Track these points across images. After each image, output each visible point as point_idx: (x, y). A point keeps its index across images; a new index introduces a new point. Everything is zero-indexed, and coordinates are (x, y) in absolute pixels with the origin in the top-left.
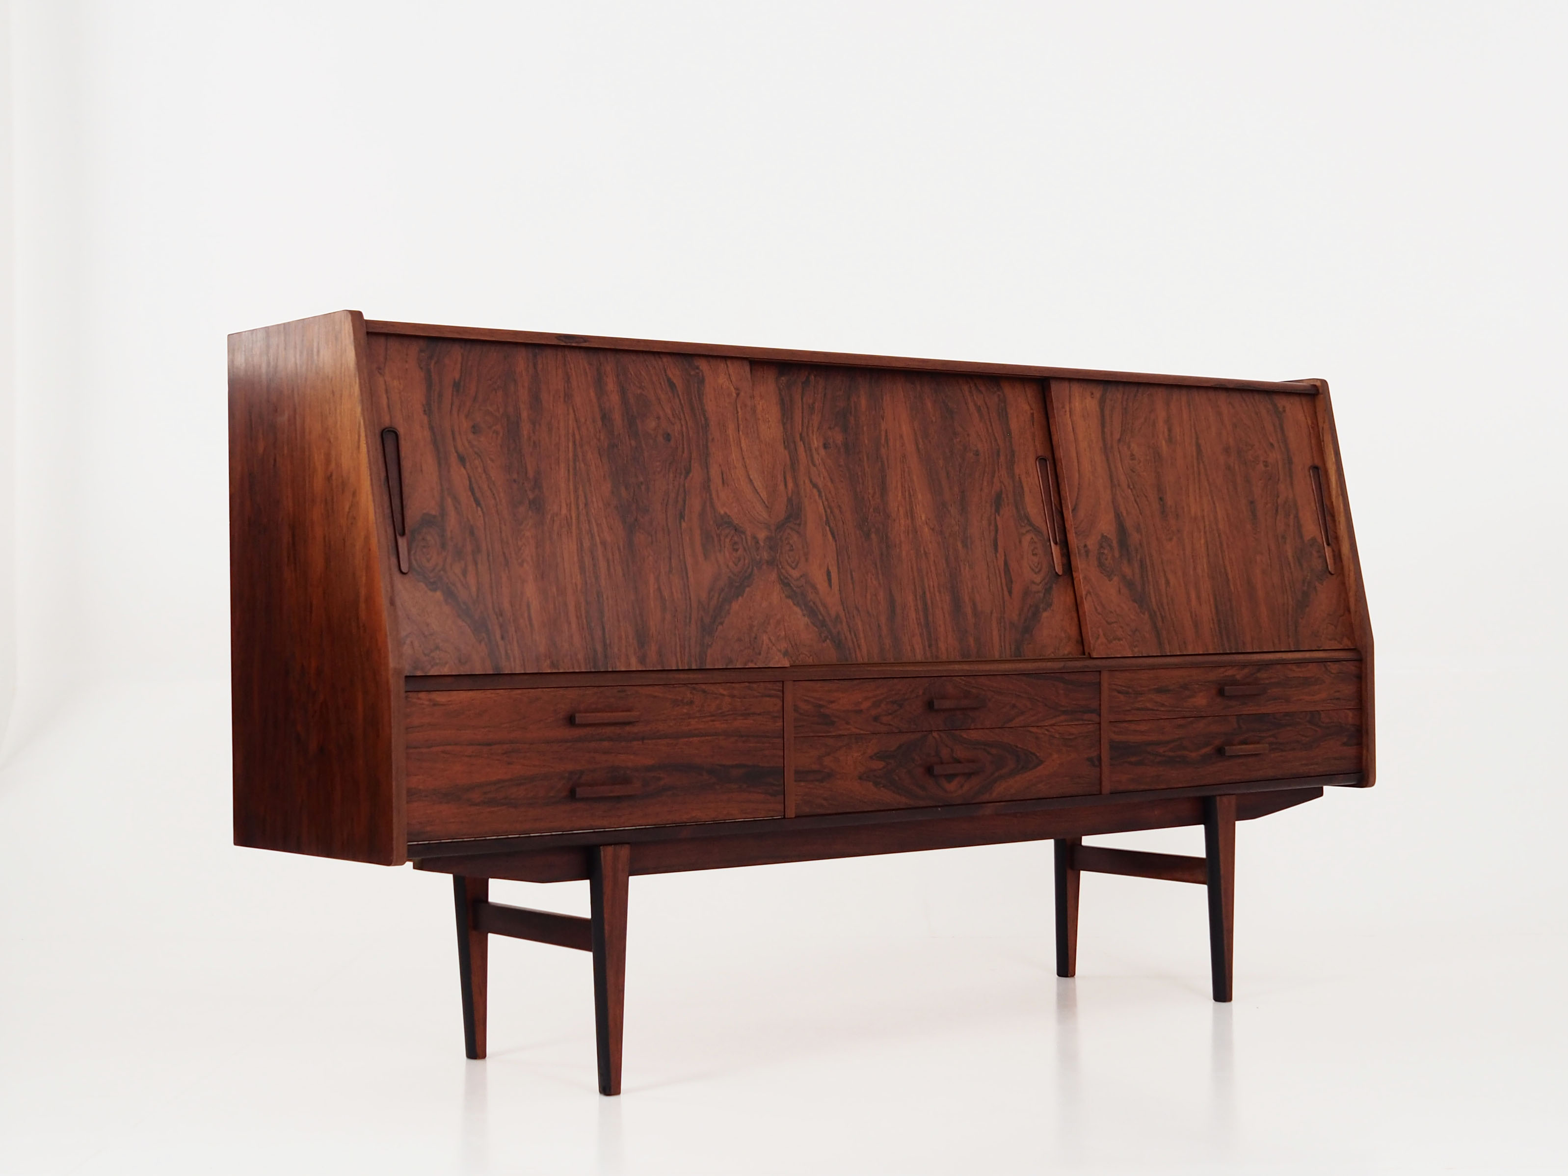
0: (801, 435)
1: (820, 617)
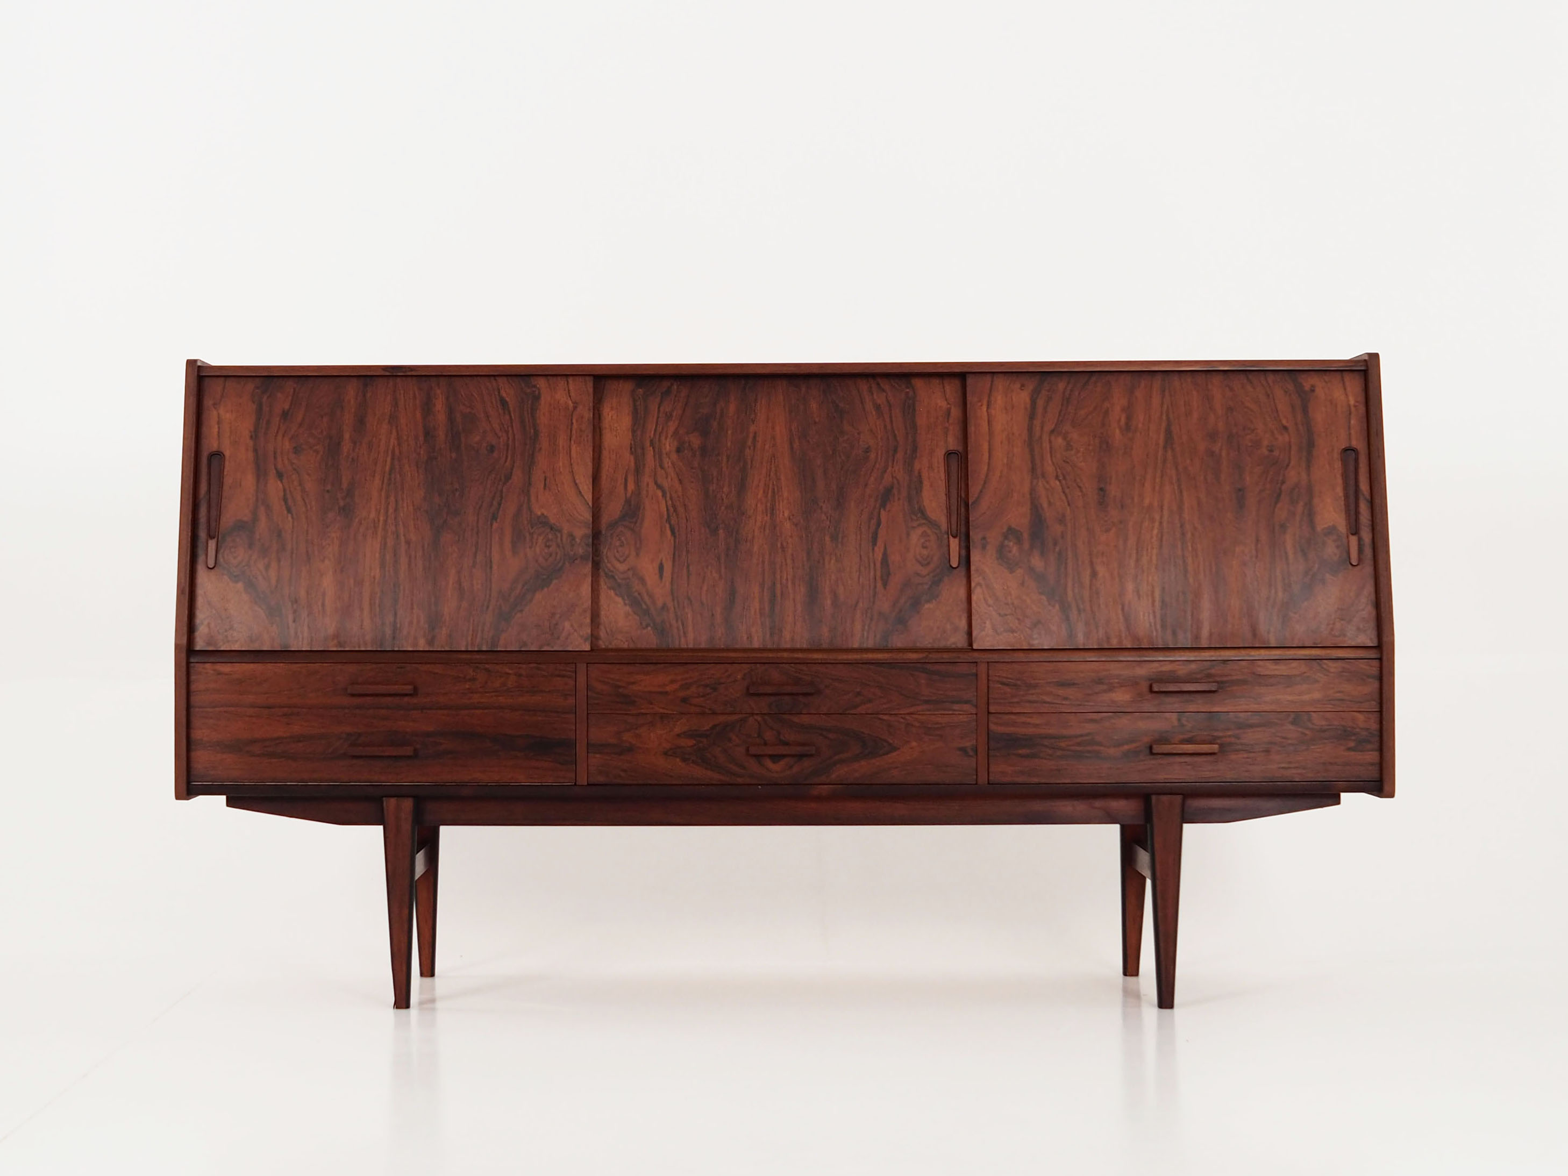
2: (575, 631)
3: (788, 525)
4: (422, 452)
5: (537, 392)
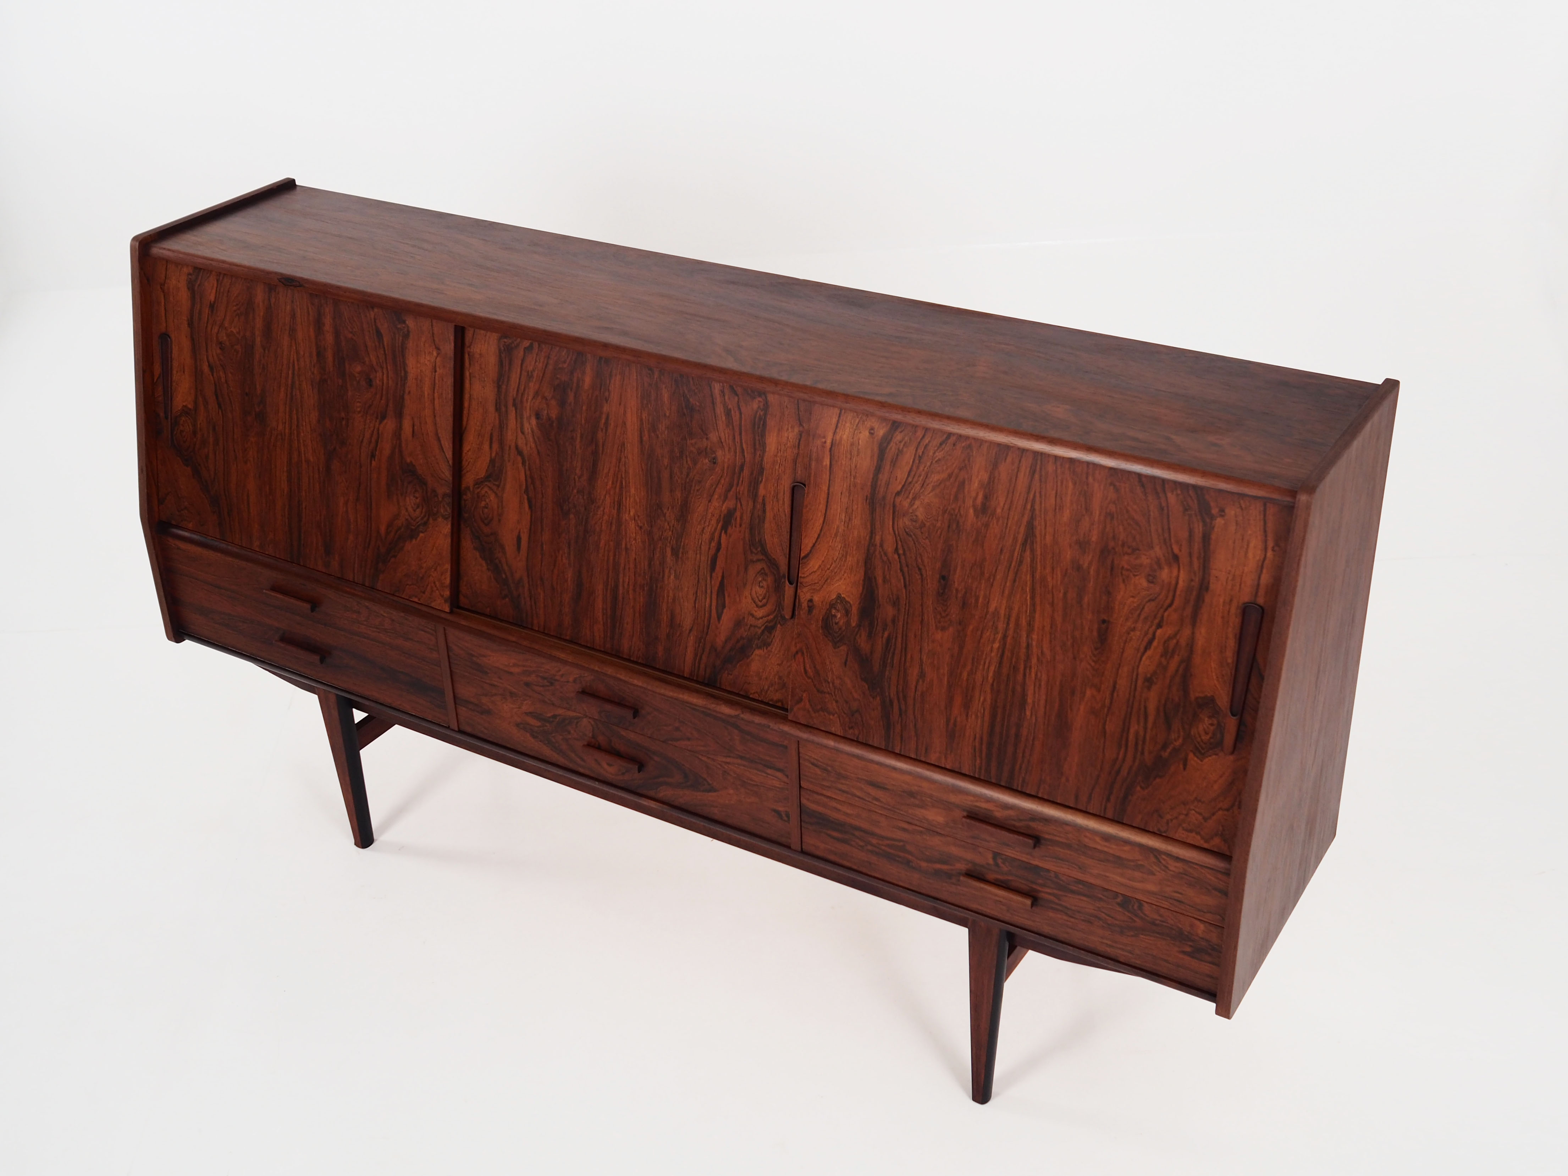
0: (514, 400)
1: (504, 576)
2: (437, 589)
3: (632, 525)
4: (315, 372)
5: (406, 329)
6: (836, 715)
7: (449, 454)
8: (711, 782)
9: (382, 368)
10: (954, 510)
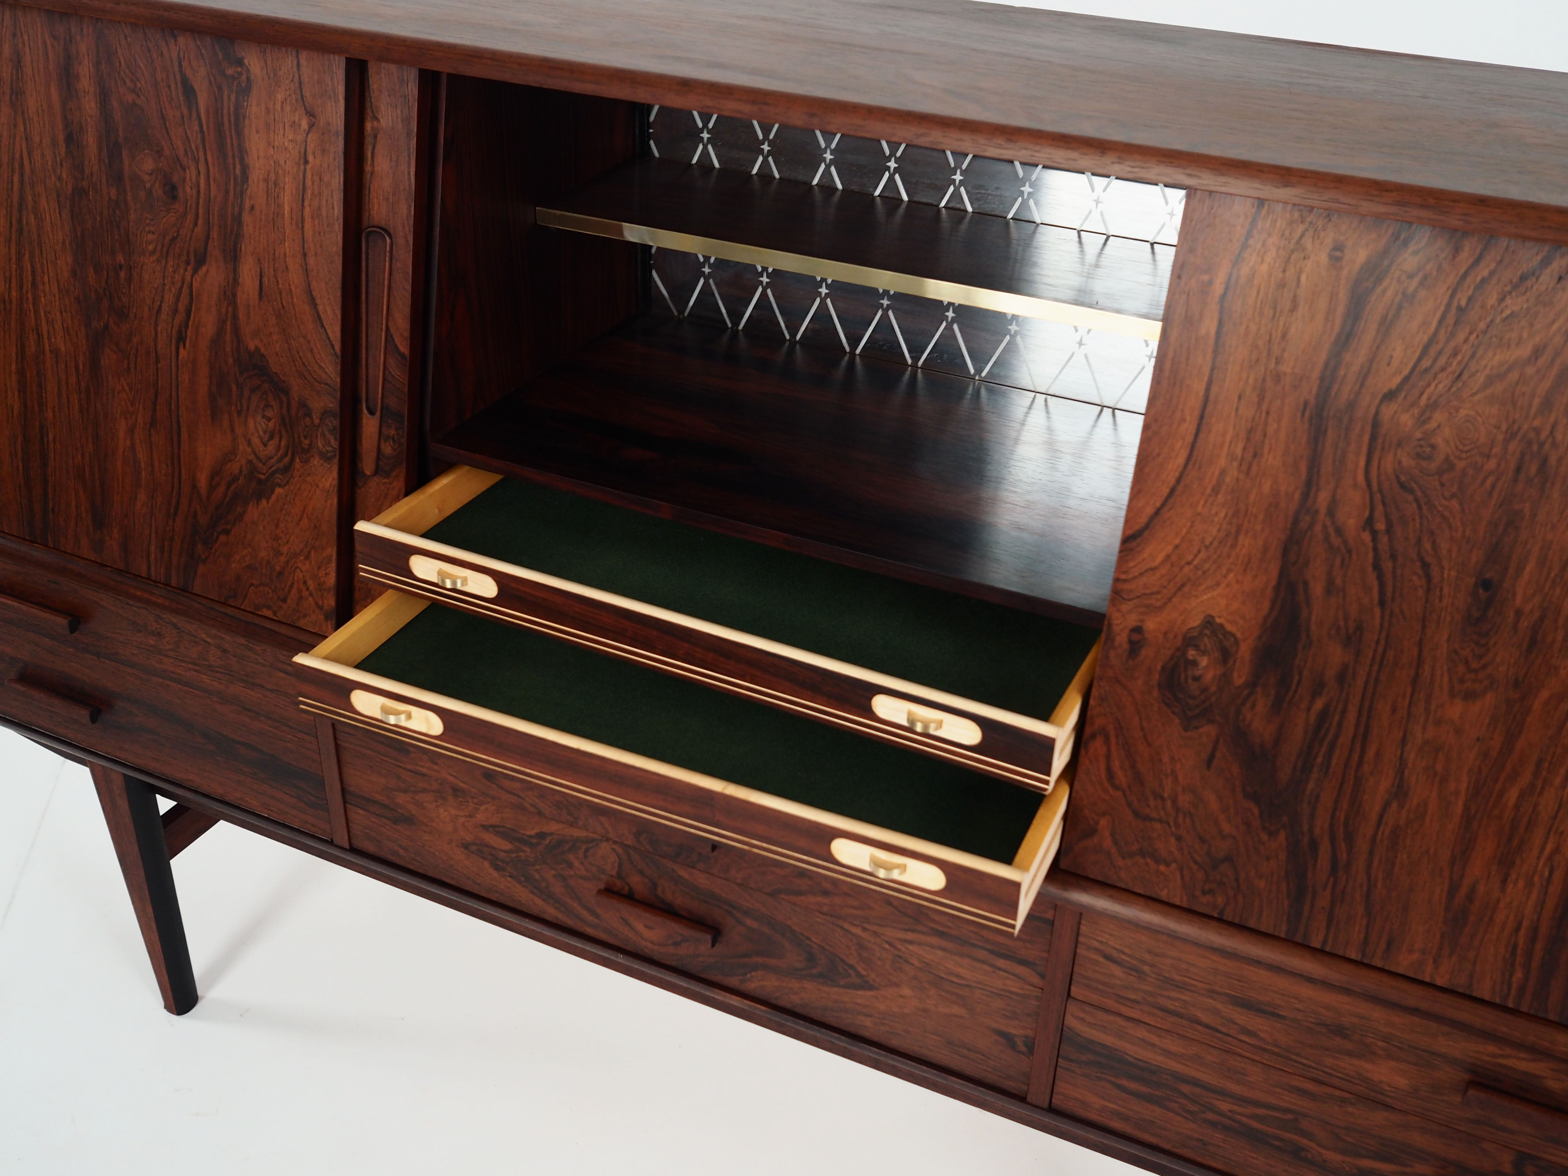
2: (311, 594)
4: (64, 176)
5: (244, 77)
6: (1174, 866)
7: (335, 331)
8: (864, 973)
9: (196, 161)
10: (1538, 431)
